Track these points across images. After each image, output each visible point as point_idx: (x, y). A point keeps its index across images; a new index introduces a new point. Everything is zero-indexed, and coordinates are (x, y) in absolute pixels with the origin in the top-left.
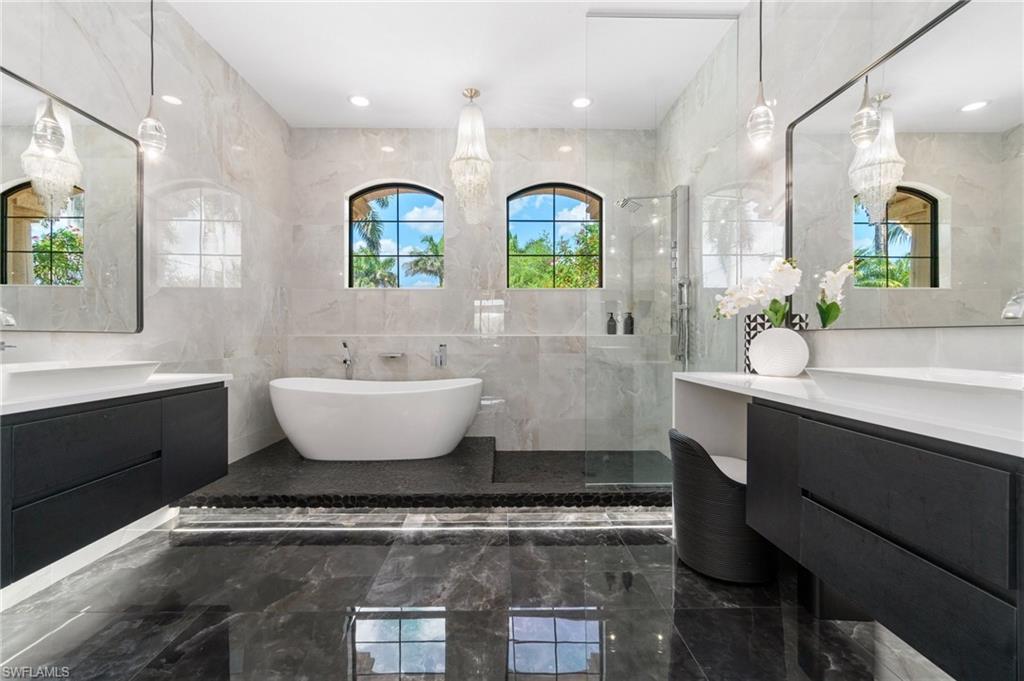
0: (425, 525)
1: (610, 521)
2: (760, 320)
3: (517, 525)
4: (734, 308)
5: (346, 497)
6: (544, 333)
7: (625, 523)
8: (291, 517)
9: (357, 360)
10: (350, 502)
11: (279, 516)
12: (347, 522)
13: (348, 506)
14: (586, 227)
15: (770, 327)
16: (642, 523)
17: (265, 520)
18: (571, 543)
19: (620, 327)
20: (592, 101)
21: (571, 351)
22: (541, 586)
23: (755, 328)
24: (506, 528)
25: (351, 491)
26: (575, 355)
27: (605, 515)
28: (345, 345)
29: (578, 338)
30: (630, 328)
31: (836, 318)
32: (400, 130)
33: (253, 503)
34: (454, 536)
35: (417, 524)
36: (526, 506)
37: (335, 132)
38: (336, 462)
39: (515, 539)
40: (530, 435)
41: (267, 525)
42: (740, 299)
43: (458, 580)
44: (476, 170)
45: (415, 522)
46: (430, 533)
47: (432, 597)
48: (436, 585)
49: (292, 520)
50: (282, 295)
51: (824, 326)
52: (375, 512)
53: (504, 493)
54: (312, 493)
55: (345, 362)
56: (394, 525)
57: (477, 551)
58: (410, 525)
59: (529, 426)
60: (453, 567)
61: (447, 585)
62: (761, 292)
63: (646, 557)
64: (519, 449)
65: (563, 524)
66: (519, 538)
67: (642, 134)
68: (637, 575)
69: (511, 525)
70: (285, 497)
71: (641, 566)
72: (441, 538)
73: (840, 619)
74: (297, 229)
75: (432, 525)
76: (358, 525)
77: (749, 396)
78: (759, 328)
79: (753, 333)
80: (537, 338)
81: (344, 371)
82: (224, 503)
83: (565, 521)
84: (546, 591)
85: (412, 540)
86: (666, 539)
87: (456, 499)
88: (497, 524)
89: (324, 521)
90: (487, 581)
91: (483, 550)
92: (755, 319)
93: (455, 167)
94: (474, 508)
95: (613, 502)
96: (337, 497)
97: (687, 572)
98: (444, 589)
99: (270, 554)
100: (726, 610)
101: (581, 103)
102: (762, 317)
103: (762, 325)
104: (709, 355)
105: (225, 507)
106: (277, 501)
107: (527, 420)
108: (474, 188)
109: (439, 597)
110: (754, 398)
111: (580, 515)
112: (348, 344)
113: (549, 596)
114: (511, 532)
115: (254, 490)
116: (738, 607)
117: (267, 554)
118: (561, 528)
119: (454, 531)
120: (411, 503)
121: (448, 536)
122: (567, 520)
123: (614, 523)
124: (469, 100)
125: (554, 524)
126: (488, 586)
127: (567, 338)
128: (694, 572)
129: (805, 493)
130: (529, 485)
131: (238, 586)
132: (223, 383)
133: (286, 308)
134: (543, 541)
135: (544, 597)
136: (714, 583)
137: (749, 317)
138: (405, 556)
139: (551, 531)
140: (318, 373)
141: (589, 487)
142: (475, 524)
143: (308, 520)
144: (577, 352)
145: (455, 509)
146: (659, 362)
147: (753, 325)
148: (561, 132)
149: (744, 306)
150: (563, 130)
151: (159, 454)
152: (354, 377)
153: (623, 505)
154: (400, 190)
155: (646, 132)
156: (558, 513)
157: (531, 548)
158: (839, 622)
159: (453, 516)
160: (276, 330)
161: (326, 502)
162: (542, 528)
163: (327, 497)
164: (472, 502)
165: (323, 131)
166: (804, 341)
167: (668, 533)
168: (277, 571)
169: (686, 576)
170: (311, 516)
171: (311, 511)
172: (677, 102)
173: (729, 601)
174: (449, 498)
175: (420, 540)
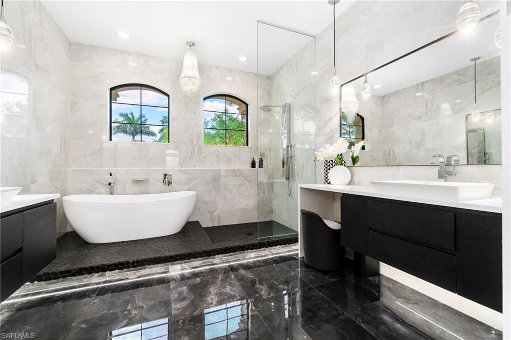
0: (182, 270)
1: (270, 254)
2: (331, 162)
3: (230, 262)
4: (322, 157)
5: (134, 262)
6: (223, 167)
7: (277, 254)
8: (94, 279)
9: (117, 183)
10: (136, 264)
11: (85, 280)
12: (132, 276)
13: (134, 267)
14: (217, 115)
15: (335, 166)
16: (284, 253)
17: (76, 284)
18: (260, 266)
19: (257, 165)
20: (248, 59)
21: (236, 176)
22: (258, 288)
23: (329, 166)
24: (226, 264)
25: (135, 258)
26: (237, 178)
27: (267, 251)
28: (111, 174)
29: (239, 169)
30: (261, 165)
31: (358, 161)
32: (144, 55)
33: (68, 275)
34: (202, 273)
35: (178, 270)
36: (233, 252)
37: (102, 49)
38: (114, 243)
39: (232, 269)
40: (217, 218)
41: (79, 287)
42: (325, 154)
43: (217, 293)
44: (195, 84)
45: (176, 270)
46: (188, 274)
47: (208, 305)
48: (207, 299)
49: (96, 280)
50: (65, 144)
51: (354, 165)
52: (149, 268)
53: (222, 247)
54: (110, 262)
55: (110, 184)
56: (164, 273)
57: (218, 278)
58: (173, 271)
59: (215, 214)
60: (210, 287)
61: (213, 297)
62: (334, 151)
63: (293, 267)
64: (211, 226)
65: (251, 258)
66: (234, 268)
67: (266, 77)
68: (294, 275)
69: (227, 262)
70: (91, 268)
71: (294, 271)
72: (195, 275)
73: (370, 277)
74: (74, 104)
75: (186, 269)
76: (139, 277)
77: (341, 193)
78: (331, 166)
79: (328, 168)
80: (220, 170)
81: (109, 189)
82: (44, 278)
83: (251, 256)
84: (261, 290)
85: (181, 279)
86: (297, 258)
87: (198, 254)
88: (220, 263)
89: (117, 278)
90: (232, 291)
91: (220, 277)
92: (329, 162)
93: (183, 81)
94: (207, 257)
95: (271, 245)
96: (128, 263)
97: (312, 270)
98: (212, 299)
99: (95, 303)
100: (333, 282)
101: (243, 59)
102: (332, 161)
103: (332, 164)
104: (301, 177)
105: (44, 281)
106: (86, 271)
107: (215, 211)
108: (193, 93)
109: (212, 304)
110: (343, 194)
111: (256, 253)
112: (113, 174)
113: (264, 292)
114: (229, 266)
115: (67, 266)
116: (336, 280)
117: (92, 304)
118: (252, 260)
119: (200, 271)
120: (173, 260)
121: (199, 273)
122: (251, 257)
123: (272, 254)
124: (189, 47)
125: (246, 259)
126: (233, 293)
127: (234, 169)
128: (315, 269)
129: (370, 229)
130: (231, 242)
131: (83, 326)
132: (53, 200)
133: (67, 152)
134: (247, 267)
135: (262, 293)
136: (324, 272)
137: (327, 161)
138: (181, 288)
139: (248, 262)
140: (90, 192)
141: (260, 240)
142: (209, 265)
143: (108, 279)
144: (238, 176)
145: (197, 259)
146: (274, 180)
147: (328, 164)
148: (230, 71)
149: (326, 156)
150: (230, 69)
151: (21, 250)
152: (115, 193)
153: (275, 246)
154: (142, 88)
155: (267, 76)
156: (246, 254)
157: (242, 272)
158: (370, 278)
159: (196, 263)
160: (61, 165)
161: (120, 266)
162: (243, 262)
163: (121, 263)
164: (206, 254)
165: (93, 47)
166: (349, 171)
167: (297, 255)
168: (105, 311)
169: (313, 271)
170: (108, 277)
171: (108, 273)
172: (283, 66)
173: (333, 278)
174: (194, 254)
175: (183, 278)
